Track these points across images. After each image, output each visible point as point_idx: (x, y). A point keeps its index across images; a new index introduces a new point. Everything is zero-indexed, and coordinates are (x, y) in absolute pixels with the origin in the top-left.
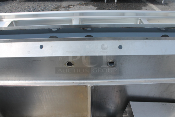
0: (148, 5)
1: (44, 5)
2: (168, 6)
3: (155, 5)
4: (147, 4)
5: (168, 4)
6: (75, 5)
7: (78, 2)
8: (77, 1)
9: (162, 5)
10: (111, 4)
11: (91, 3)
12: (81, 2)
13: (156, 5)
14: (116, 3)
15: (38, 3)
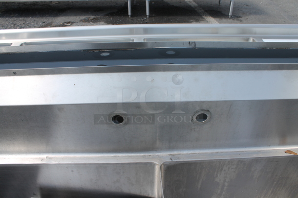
0: (204, 19)
1: (24, 22)
2: (239, 20)
3: (216, 19)
4: (204, 17)
5: (240, 17)
6: (75, 22)
7: (83, 17)
8: (81, 16)
9: (230, 18)
10: (139, 19)
11: (104, 18)
12: (88, 17)
13: (218, 19)
14: (148, 17)
15: (15, 19)
